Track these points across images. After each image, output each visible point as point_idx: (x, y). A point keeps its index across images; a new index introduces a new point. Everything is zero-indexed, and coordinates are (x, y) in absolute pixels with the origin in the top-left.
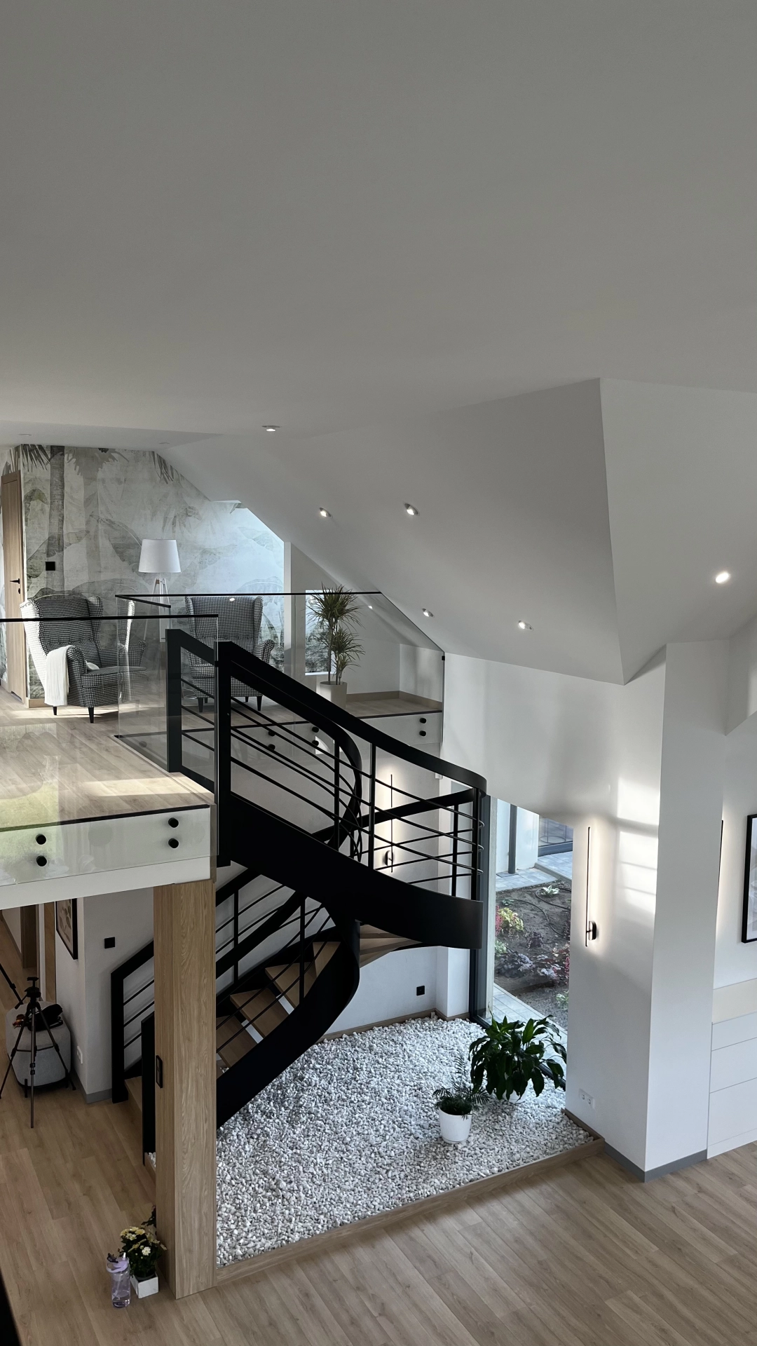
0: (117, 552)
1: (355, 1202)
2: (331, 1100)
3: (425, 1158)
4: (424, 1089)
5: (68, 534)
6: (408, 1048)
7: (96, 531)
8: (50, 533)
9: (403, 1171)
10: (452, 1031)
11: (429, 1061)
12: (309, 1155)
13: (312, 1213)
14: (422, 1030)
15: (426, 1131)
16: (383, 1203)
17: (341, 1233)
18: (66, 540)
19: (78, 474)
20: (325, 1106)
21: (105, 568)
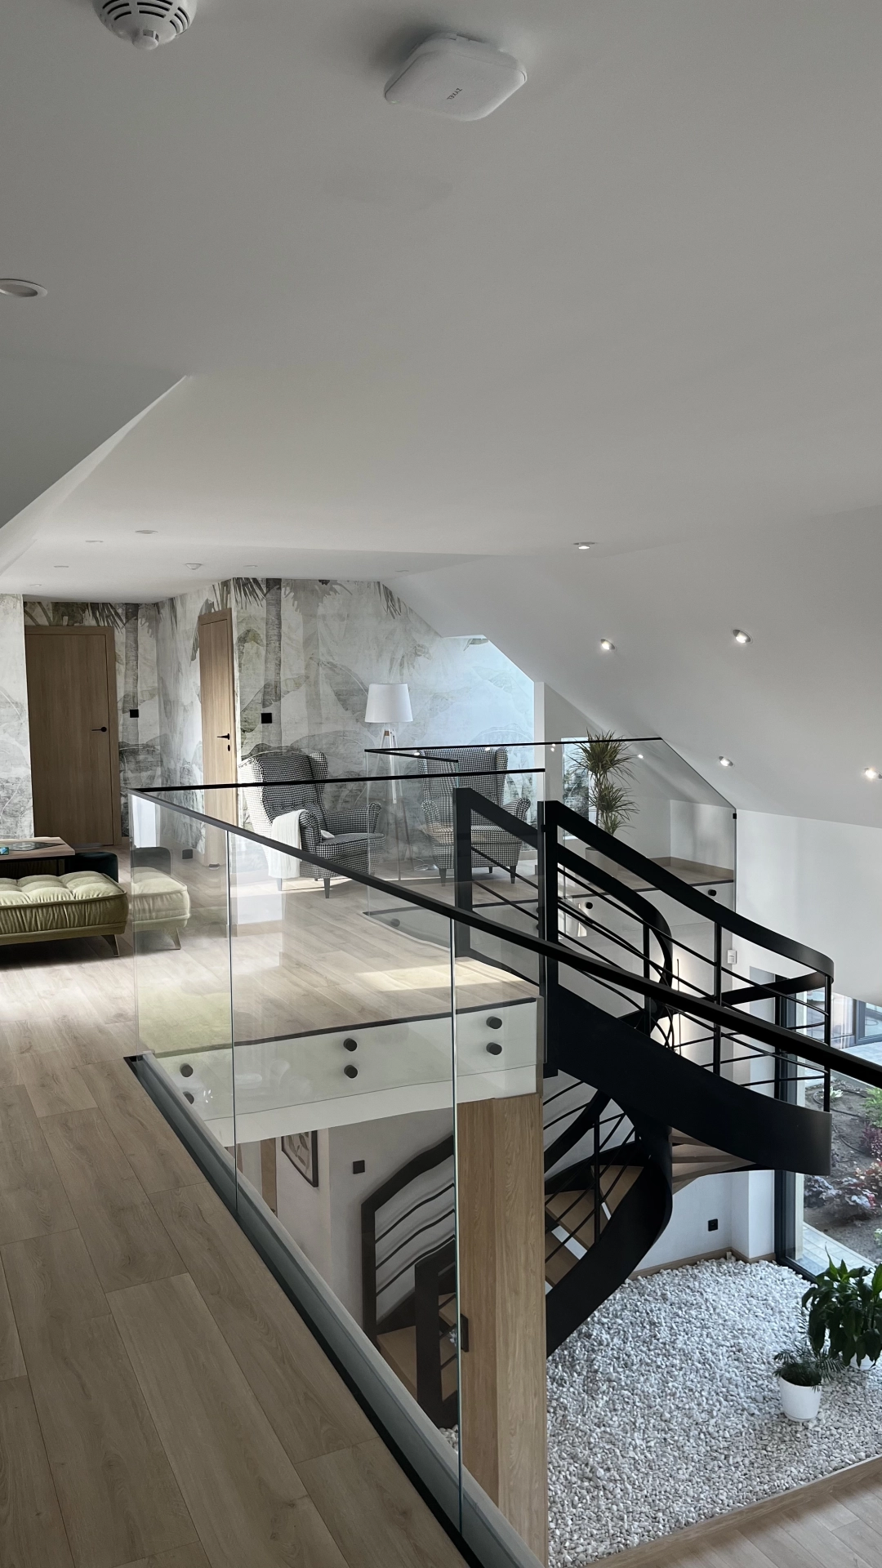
0: (339, 699)
1: (696, 1496)
2: (633, 1364)
3: (770, 1441)
4: (745, 1352)
5: (286, 680)
6: (710, 1297)
7: (317, 675)
8: (266, 680)
9: (746, 1456)
10: (759, 1277)
11: (741, 1316)
12: (624, 1435)
13: (646, 1509)
14: (720, 1274)
15: (761, 1406)
16: (731, 1497)
17: (688, 1536)
18: (283, 688)
19: (296, 611)
20: (627, 1372)
21: (327, 719)
